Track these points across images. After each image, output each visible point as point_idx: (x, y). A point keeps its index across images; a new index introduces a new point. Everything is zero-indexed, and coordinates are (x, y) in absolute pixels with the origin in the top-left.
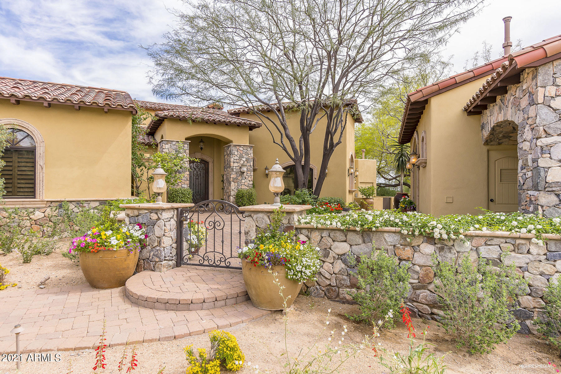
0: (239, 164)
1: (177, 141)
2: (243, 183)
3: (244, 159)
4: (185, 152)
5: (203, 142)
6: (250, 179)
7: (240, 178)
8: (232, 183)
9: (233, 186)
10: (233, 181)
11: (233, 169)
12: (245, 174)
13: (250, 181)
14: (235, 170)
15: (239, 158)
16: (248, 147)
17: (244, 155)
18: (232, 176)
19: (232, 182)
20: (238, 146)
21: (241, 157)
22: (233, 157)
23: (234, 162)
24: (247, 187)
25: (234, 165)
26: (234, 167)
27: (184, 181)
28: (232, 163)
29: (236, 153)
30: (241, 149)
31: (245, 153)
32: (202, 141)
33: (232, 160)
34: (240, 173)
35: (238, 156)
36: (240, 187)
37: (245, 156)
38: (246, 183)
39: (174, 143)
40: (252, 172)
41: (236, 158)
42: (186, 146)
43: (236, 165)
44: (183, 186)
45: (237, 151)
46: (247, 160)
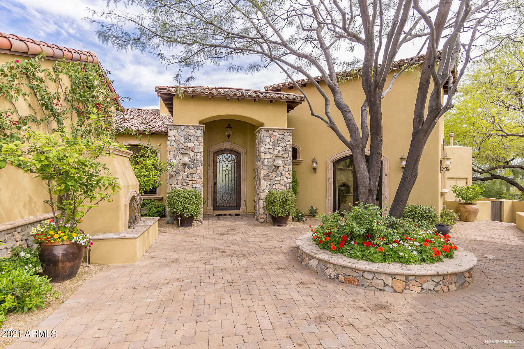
0: (272, 155)
1: (187, 126)
2: (278, 182)
3: (280, 148)
4: (197, 140)
5: (231, 128)
6: (287, 175)
7: (274, 174)
8: (263, 182)
9: (264, 185)
10: (264, 179)
11: (263, 163)
12: (281, 169)
13: (288, 178)
14: (266, 164)
15: (273, 146)
16: (286, 131)
17: (279, 142)
18: (262, 172)
19: (262, 180)
20: (271, 129)
21: (275, 145)
22: (264, 145)
23: (265, 153)
24: (283, 188)
25: (266, 157)
26: (266, 160)
27: (196, 179)
28: (262, 155)
29: (268, 140)
30: (276, 134)
31: (281, 140)
32: (229, 127)
33: (262, 149)
34: (274, 167)
35: (271, 144)
36: (274, 187)
37: (282, 144)
38: (282, 182)
39: (182, 128)
40: (291, 167)
41: (268, 146)
42: (199, 131)
43: (268, 156)
44: (194, 185)
45: (270, 137)
46: (284, 149)
